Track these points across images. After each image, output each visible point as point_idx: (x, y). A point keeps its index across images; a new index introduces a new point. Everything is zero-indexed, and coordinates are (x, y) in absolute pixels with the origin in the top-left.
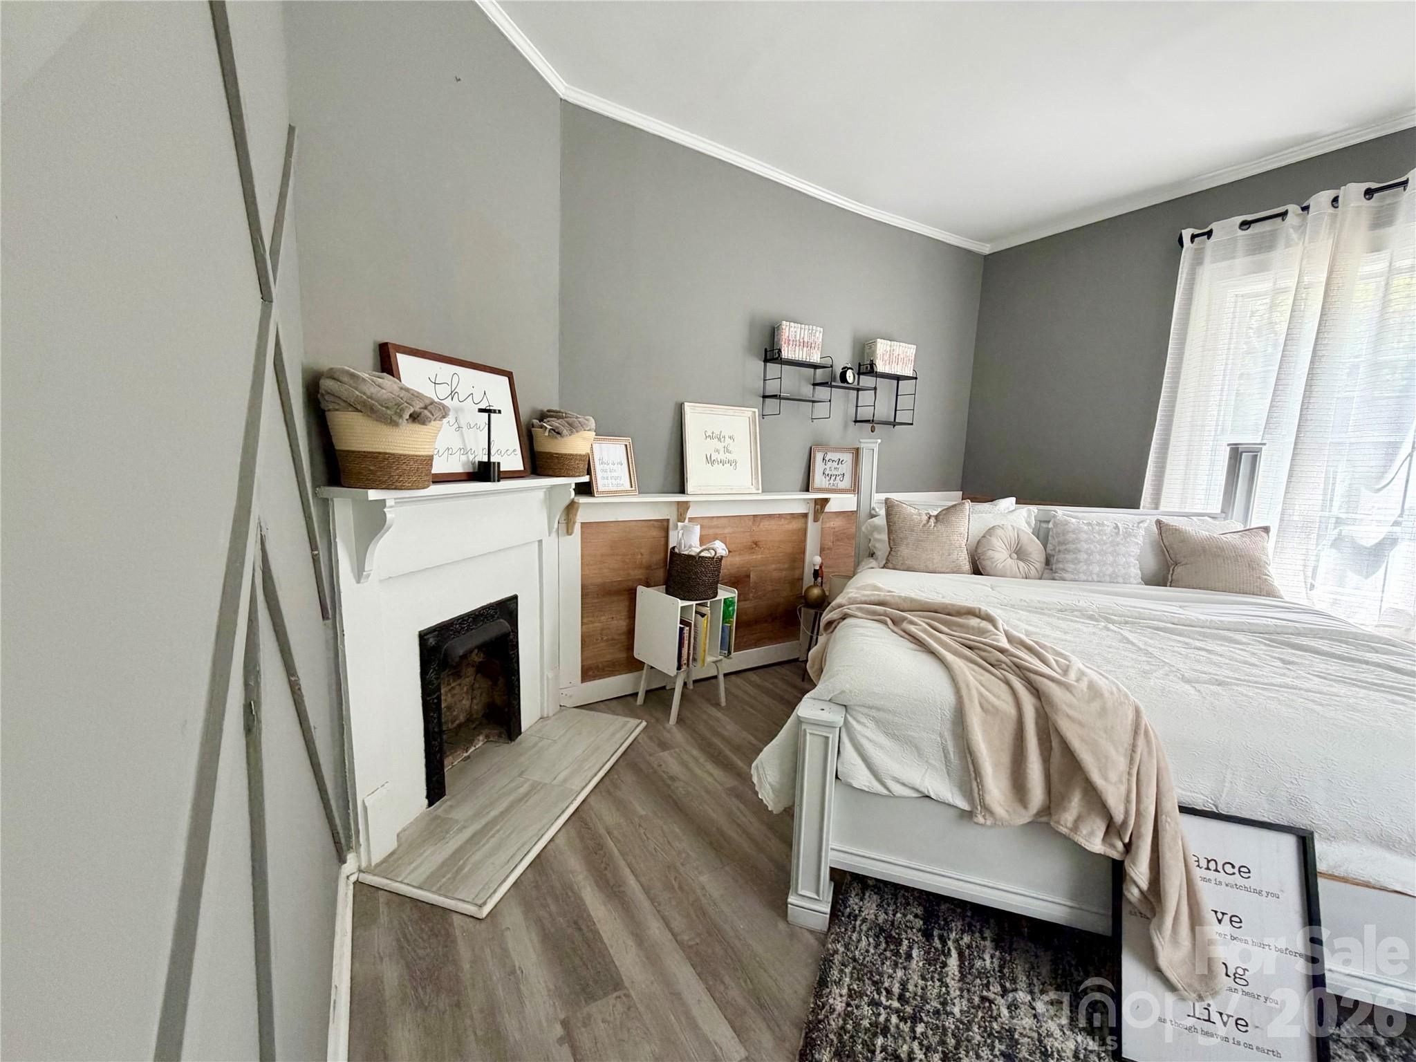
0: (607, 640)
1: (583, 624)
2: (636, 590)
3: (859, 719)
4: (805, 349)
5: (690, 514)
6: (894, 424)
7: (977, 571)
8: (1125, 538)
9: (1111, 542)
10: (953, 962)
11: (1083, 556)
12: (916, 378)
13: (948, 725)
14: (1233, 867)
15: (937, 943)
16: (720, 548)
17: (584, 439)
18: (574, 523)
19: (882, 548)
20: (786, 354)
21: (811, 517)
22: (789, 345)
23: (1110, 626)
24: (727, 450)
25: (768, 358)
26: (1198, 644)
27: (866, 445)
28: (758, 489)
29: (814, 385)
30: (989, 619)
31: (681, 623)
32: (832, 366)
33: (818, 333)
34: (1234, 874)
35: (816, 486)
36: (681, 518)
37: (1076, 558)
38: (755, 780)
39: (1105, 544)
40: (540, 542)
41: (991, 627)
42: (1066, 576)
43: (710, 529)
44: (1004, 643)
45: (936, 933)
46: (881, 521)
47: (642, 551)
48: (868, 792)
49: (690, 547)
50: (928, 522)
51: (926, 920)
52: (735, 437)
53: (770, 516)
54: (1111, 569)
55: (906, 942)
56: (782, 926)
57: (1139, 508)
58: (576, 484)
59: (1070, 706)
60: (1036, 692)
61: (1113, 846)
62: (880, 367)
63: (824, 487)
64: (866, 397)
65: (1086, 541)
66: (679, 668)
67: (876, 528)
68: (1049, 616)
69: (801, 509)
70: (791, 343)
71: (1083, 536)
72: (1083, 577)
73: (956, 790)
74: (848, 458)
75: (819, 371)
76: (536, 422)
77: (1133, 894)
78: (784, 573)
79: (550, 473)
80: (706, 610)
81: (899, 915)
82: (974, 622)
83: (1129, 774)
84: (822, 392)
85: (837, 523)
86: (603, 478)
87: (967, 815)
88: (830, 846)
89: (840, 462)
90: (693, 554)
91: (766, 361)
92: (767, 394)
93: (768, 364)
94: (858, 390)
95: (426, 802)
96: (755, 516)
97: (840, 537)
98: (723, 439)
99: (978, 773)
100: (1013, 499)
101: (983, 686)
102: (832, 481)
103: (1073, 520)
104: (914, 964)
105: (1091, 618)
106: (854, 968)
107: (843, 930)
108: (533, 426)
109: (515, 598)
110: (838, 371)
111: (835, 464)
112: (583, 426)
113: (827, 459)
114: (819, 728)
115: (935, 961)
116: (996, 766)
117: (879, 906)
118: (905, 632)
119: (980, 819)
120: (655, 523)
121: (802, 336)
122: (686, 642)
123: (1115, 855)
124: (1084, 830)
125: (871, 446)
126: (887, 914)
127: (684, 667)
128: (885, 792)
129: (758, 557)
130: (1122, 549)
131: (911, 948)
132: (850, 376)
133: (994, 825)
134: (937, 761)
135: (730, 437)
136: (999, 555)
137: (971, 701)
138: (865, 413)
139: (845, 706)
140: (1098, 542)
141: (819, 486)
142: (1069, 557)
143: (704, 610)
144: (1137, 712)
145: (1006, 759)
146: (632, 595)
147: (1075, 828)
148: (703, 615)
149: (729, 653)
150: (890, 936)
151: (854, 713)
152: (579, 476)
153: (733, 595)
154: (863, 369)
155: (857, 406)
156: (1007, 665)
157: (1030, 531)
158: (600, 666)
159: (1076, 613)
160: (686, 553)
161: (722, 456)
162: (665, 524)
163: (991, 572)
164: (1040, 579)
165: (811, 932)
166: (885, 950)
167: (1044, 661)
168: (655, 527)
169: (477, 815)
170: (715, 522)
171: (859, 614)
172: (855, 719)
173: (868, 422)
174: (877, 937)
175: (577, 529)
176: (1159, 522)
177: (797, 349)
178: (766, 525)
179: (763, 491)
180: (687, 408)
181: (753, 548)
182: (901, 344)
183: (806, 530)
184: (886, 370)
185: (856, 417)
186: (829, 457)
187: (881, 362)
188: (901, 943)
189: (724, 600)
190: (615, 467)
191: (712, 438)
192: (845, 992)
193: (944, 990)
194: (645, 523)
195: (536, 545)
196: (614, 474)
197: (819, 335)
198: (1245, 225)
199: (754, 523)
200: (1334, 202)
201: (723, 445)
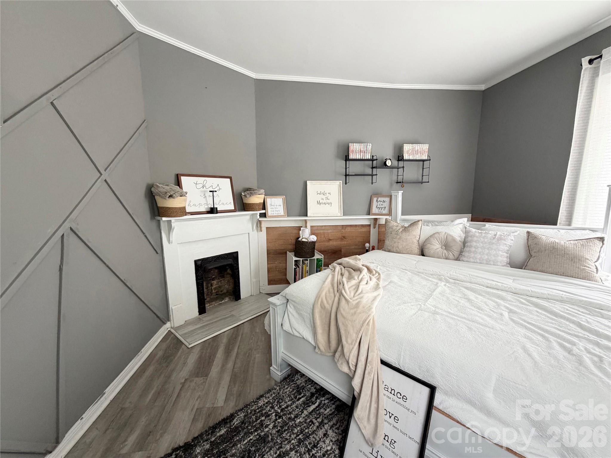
0: (278, 271)
1: (268, 264)
2: (287, 253)
3: (290, 305)
4: (361, 154)
5: (309, 225)
6: (422, 183)
7: (423, 254)
8: (498, 240)
9: (489, 243)
12: (430, 160)
14: (401, 395)
16: (313, 238)
18: (261, 227)
20: (351, 156)
21: (372, 227)
24: (327, 198)
27: (394, 194)
28: (341, 214)
29: (372, 168)
32: (377, 160)
34: (400, 398)
35: (373, 213)
36: (306, 226)
37: (470, 250)
39: (486, 243)
42: (465, 259)
47: (292, 238)
52: (331, 193)
53: (351, 226)
54: (486, 257)
55: (302, 395)
60: (339, 302)
62: (406, 157)
63: (376, 213)
64: (401, 171)
65: (476, 241)
69: (367, 223)
70: (352, 152)
71: (475, 239)
72: (472, 260)
74: (387, 200)
78: (359, 250)
84: (375, 171)
86: (271, 211)
87: (314, 349)
89: (384, 201)
91: (346, 160)
92: (347, 174)
94: (398, 168)
95: (198, 313)
96: (342, 226)
98: (325, 194)
102: (380, 211)
103: (474, 230)
104: (297, 403)
107: (284, 384)
109: (237, 252)
110: (383, 161)
111: (382, 203)
113: (378, 200)
119: (317, 351)
121: (360, 148)
125: (399, 194)
128: (292, 333)
129: (344, 243)
130: (495, 247)
131: (302, 397)
132: (389, 162)
133: (321, 355)
135: (329, 193)
136: (436, 246)
138: (400, 179)
139: (288, 299)
140: (482, 242)
143: (306, 261)
148: (304, 264)
151: (289, 302)
153: (321, 257)
154: (398, 159)
155: (397, 176)
156: (340, 291)
158: (276, 280)
161: (325, 201)
162: (299, 228)
163: (430, 256)
164: (456, 260)
168: (296, 229)
170: (323, 228)
173: (400, 182)
174: (294, 390)
175: (264, 230)
176: (528, 233)
177: (358, 154)
178: (348, 229)
179: (344, 215)
180: (309, 183)
181: (342, 239)
182: (419, 145)
183: (370, 232)
184: (411, 158)
185: (397, 180)
186: (379, 199)
187: (407, 155)
188: (300, 395)
189: (317, 259)
190: (277, 207)
191: (320, 194)
192: (267, 401)
193: (300, 413)
194: (292, 228)
195: (248, 234)
196: (276, 209)
197: (370, 146)
199: (343, 228)
201: (325, 196)
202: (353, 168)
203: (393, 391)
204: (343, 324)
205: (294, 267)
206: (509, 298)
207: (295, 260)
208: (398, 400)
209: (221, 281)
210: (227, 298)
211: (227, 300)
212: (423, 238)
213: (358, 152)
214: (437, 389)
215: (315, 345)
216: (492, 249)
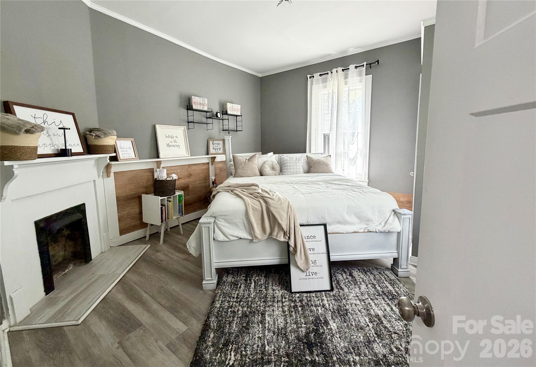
0: (131, 217)
1: (118, 212)
3: (219, 220)
4: (201, 106)
5: (162, 166)
6: (237, 131)
7: (261, 175)
8: (299, 161)
10: (253, 285)
11: (289, 167)
12: (242, 116)
13: (244, 216)
14: (312, 236)
15: (249, 282)
16: (175, 177)
17: (111, 139)
18: (110, 172)
19: (233, 171)
20: (194, 107)
21: (210, 164)
22: (195, 104)
23: (292, 185)
24: (175, 141)
25: (188, 108)
26: (310, 186)
28: (189, 155)
29: (207, 118)
30: (257, 186)
31: (161, 205)
32: (212, 112)
33: (205, 100)
34: (312, 238)
35: (211, 153)
36: (158, 167)
38: (188, 247)
39: (294, 163)
40: (94, 181)
41: (257, 188)
42: (286, 173)
43: (170, 170)
44: (260, 191)
45: (248, 279)
46: (232, 163)
47: (143, 181)
48: (224, 241)
49: (163, 177)
50: (246, 161)
51: (246, 277)
52: (178, 137)
53: (195, 165)
54: (296, 170)
56: (201, 292)
57: (305, 153)
58: (110, 157)
59: (273, 204)
60: (266, 202)
61: (286, 238)
62: (229, 112)
63: (214, 153)
64: (226, 122)
65: (289, 163)
66: (162, 222)
67: (231, 165)
68: (277, 184)
69: (206, 161)
70: (196, 103)
71: (288, 161)
72: (289, 173)
73: (248, 235)
74: (221, 142)
75: (208, 113)
76: (88, 133)
77: (291, 249)
78: (202, 184)
79: (97, 153)
80: (171, 199)
81: (238, 278)
82: (253, 187)
83: (287, 218)
84: (210, 121)
85: (220, 165)
86: (122, 154)
87: (251, 241)
88: (214, 262)
89: (219, 144)
90: (164, 179)
91: (187, 110)
92: (189, 121)
93: (188, 111)
94: (223, 120)
95: (45, 293)
96: (189, 165)
97: (221, 170)
98: (173, 138)
99: (253, 228)
100: (272, 153)
101: (253, 203)
102: (216, 151)
103: (286, 157)
104: (241, 289)
105: (288, 183)
106: (224, 295)
107: (221, 287)
108: (87, 135)
109: (84, 204)
110: (215, 113)
111: (217, 145)
112: (110, 134)
114: (206, 225)
115: (248, 286)
116: (257, 224)
117: (233, 277)
118: (234, 193)
119: (255, 241)
120: (148, 170)
121: (200, 101)
122: (164, 212)
123: (287, 241)
124: (279, 236)
125: (229, 138)
126: (235, 279)
127: (164, 221)
128: (228, 240)
129: (191, 179)
130: (298, 164)
131: (241, 285)
132: (219, 115)
133: (259, 242)
134: (242, 228)
135: (176, 137)
136: (267, 169)
137: (250, 208)
138: (226, 127)
139: (215, 217)
140: (292, 163)
141: (212, 153)
142: (286, 168)
143: (170, 199)
144: (289, 202)
145: (260, 222)
146: (140, 198)
147: (277, 236)
148: (170, 201)
149: (182, 214)
150: (235, 284)
151: (217, 219)
152: (111, 153)
153: (182, 193)
154: (224, 113)
155: (223, 125)
156: (259, 197)
157: (276, 162)
158: (128, 228)
159: (285, 183)
160: (161, 179)
161: (173, 144)
162: (152, 170)
163: (265, 175)
164: (280, 175)
165: (211, 290)
166: (233, 288)
167: (269, 194)
168: (148, 172)
169: (72, 292)
170: (173, 168)
171: (222, 191)
172: (218, 220)
173: (227, 130)
174: (231, 285)
175: (112, 175)
176: (307, 156)
177: (199, 105)
178: (193, 168)
179: (191, 156)
180: (157, 126)
181: (189, 176)
182: (235, 104)
183: (209, 168)
184: (232, 113)
185: (223, 129)
186: (215, 142)
187: (229, 110)
188: (238, 285)
189: (178, 195)
190: (127, 150)
191: (168, 137)
192: (220, 302)
193: (249, 292)
194: (143, 170)
195: (93, 182)
196: (127, 152)
197: (206, 101)
198: (321, 75)
199: (189, 167)
200: (337, 71)
201: (173, 140)
202: (197, 117)
203: (308, 237)
207: (161, 200)
209: (54, 247)
210: (71, 265)
211: (71, 268)
215: (251, 238)
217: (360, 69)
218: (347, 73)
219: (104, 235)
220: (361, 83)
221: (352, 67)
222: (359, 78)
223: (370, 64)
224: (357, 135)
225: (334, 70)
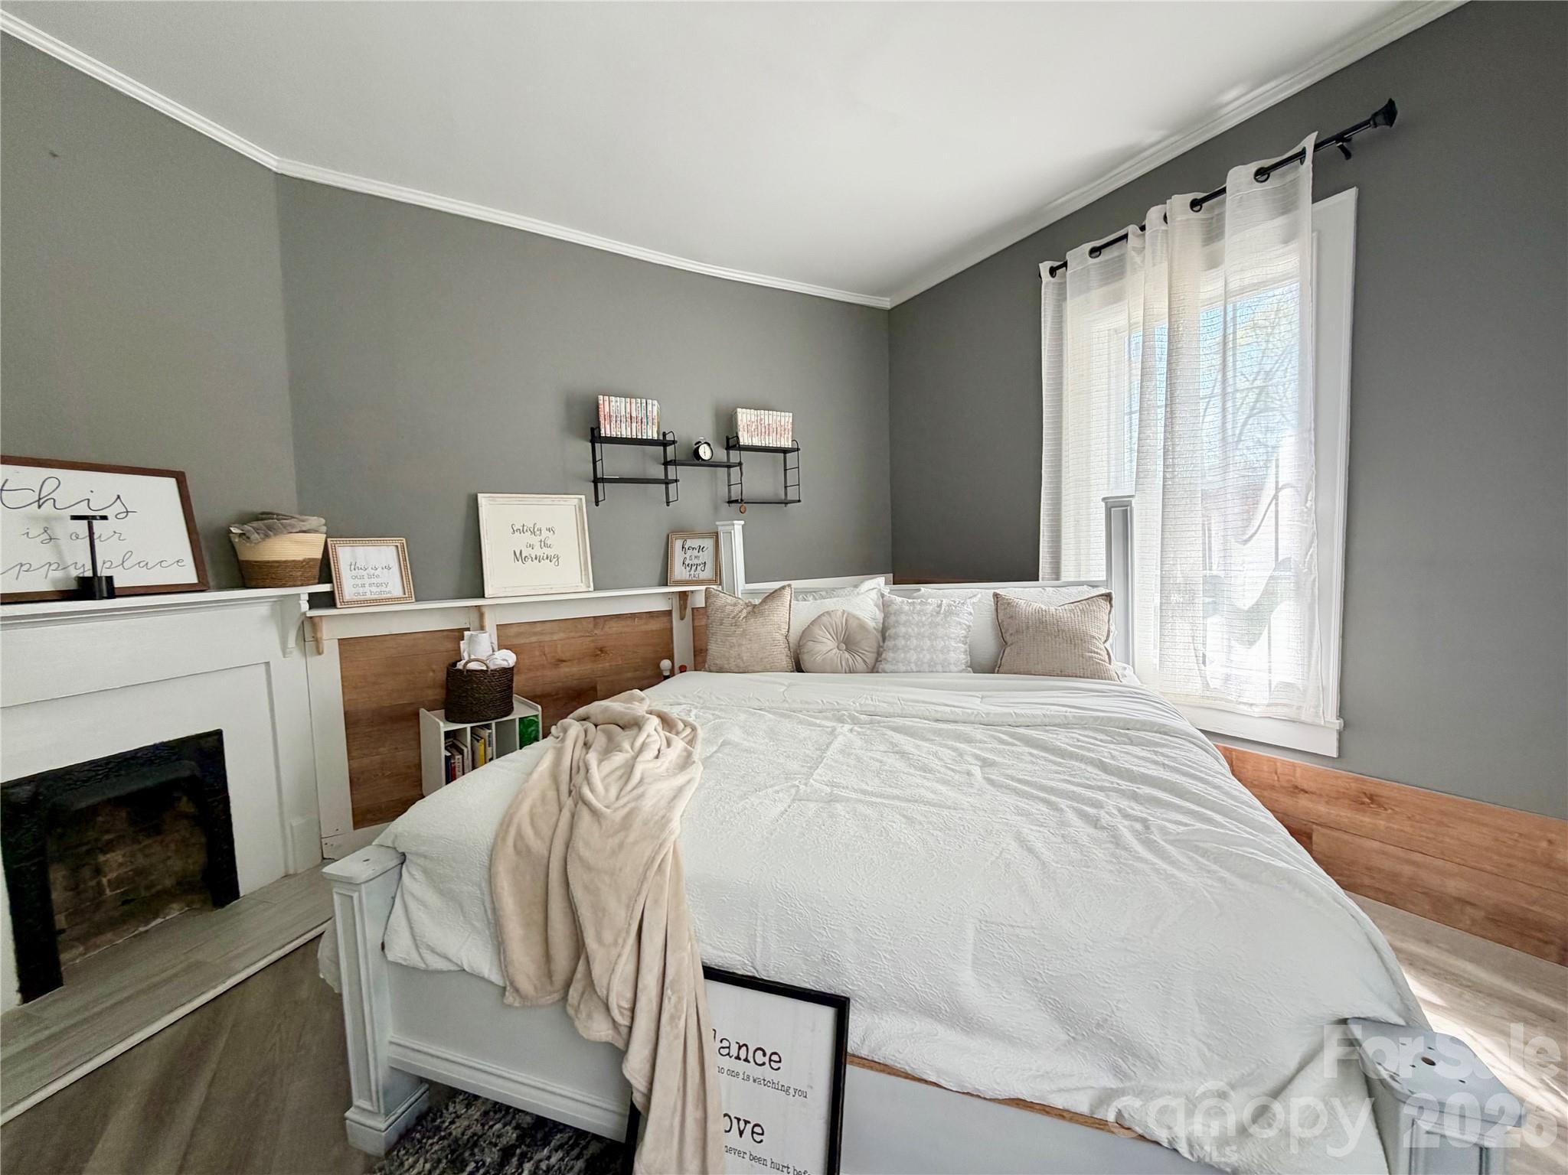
1: (350, 758)
2: (418, 714)
5: (496, 621)
6: (786, 503)
7: (799, 668)
8: (946, 617)
9: (930, 623)
11: (901, 642)
12: (798, 449)
13: (486, 875)
14: (764, 1055)
16: (505, 660)
18: (320, 639)
20: (604, 431)
21: (675, 616)
22: (611, 421)
24: (544, 544)
25: (594, 439)
27: (723, 528)
28: (589, 587)
29: (666, 464)
31: (446, 751)
32: (675, 442)
34: (764, 1064)
35: (675, 579)
36: (483, 625)
37: (895, 645)
39: (924, 625)
40: (267, 664)
42: (887, 667)
47: (434, 667)
52: (555, 529)
53: (618, 616)
54: (928, 657)
56: (342, 1148)
57: (1037, 579)
58: (310, 594)
62: (746, 440)
63: (683, 578)
64: (735, 474)
69: (663, 605)
70: (614, 419)
71: (903, 618)
72: (901, 667)
74: (709, 543)
84: (675, 472)
86: (352, 586)
87: (502, 996)
89: (701, 549)
92: (598, 478)
93: (596, 444)
94: (729, 467)
95: (19, 996)
96: (595, 618)
98: (537, 533)
102: (692, 572)
107: (402, 1154)
108: (230, 531)
109: (219, 733)
111: (695, 552)
113: (686, 547)
119: (510, 999)
120: (451, 633)
121: (628, 410)
125: (734, 529)
128: (420, 965)
129: (604, 665)
130: (941, 631)
132: (706, 451)
134: (480, 924)
135: (549, 529)
136: (826, 646)
138: (736, 490)
140: (917, 625)
141: (680, 579)
143: (483, 732)
146: (415, 721)
148: (481, 739)
153: (535, 713)
154: (731, 443)
155: (729, 485)
158: (383, 806)
161: (538, 551)
163: (815, 668)
164: (872, 672)
168: (447, 637)
170: (539, 628)
173: (737, 501)
175: (331, 650)
176: (996, 596)
177: (623, 425)
178: (614, 627)
179: (595, 590)
180: (483, 499)
181: (597, 655)
182: (771, 412)
183: (672, 629)
184: (756, 442)
185: (730, 497)
186: (689, 543)
187: (745, 434)
189: (520, 719)
190: (376, 573)
191: (522, 532)
194: (435, 635)
195: (263, 666)
196: (373, 580)
197: (654, 408)
198: (1095, 252)
199: (595, 626)
200: (1165, 218)
201: (538, 538)
202: (615, 461)
203: (744, 1048)
204: (586, 888)
205: (444, 753)
206: (979, 737)
207: (448, 734)
208: (758, 1072)
209: (145, 847)
211: (173, 915)
212: (797, 628)
213: (623, 419)
214: (852, 1001)
215: (501, 984)
216: (936, 638)
217: (1283, 175)
218: (1216, 212)
219: (294, 825)
220: (1293, 246)
221: (1239, 178)
222: (1281, 221)
223: (1340, 138)
224: (1276, 497)
225: (1154, 214)
